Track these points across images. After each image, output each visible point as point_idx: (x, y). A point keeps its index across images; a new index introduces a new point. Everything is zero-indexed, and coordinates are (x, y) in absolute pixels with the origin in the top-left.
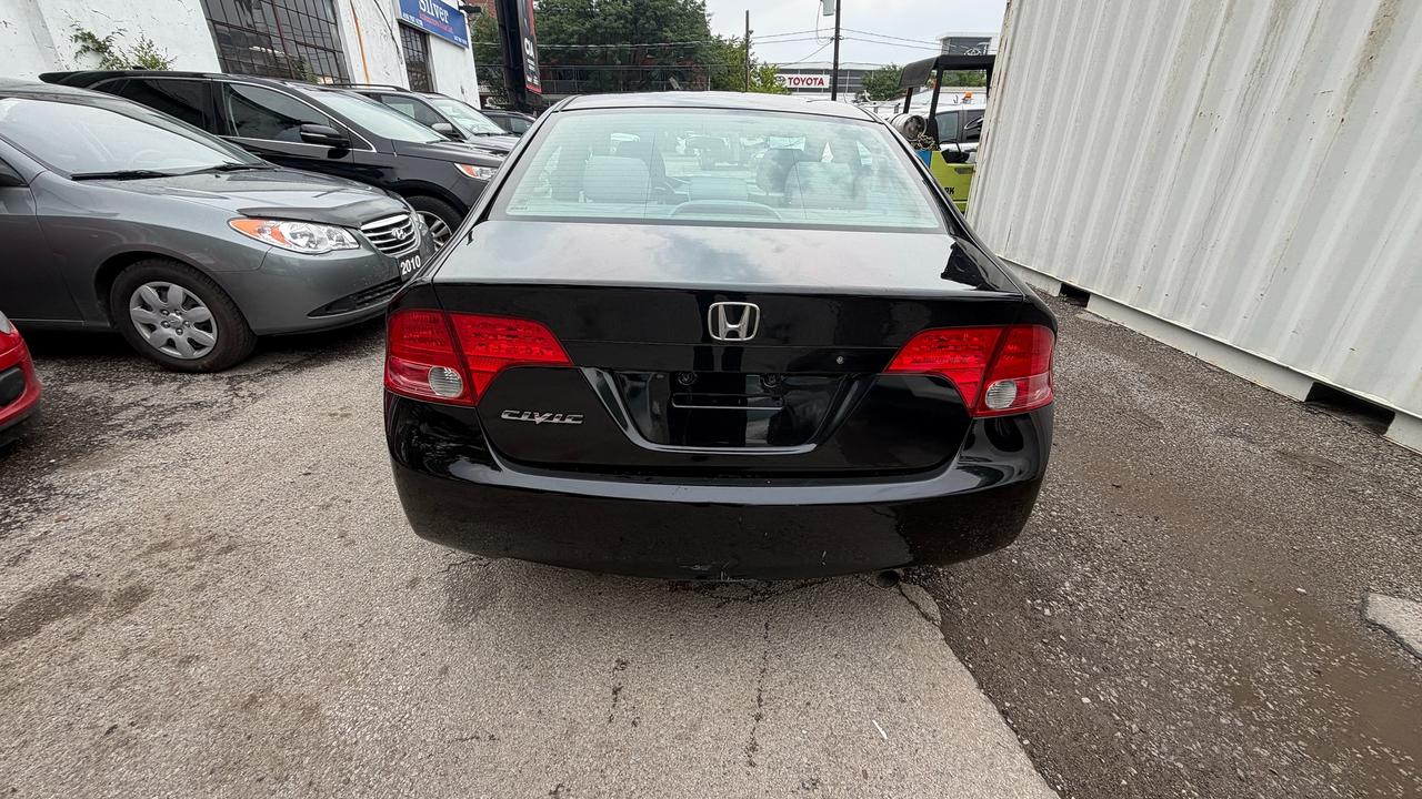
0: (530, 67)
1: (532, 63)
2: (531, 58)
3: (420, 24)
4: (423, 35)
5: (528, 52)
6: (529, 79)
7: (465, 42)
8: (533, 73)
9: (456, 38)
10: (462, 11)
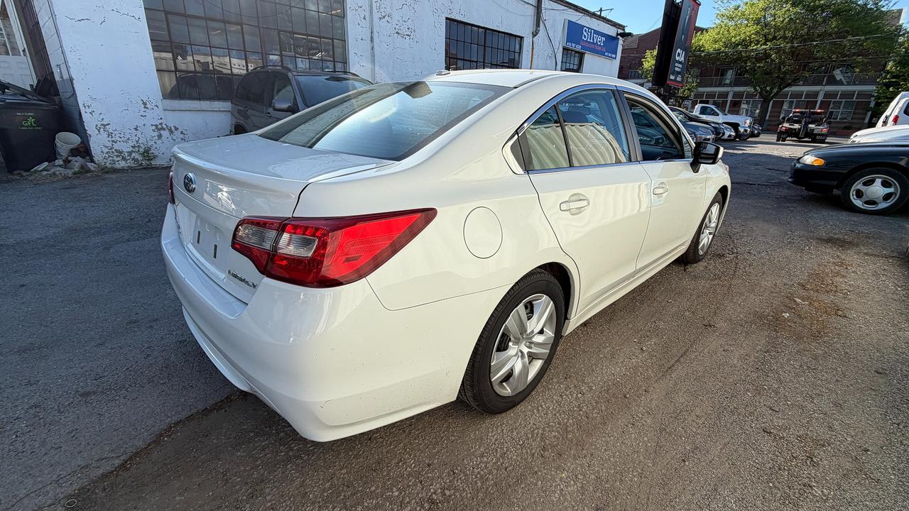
0: (676, 69)
1: (680, 66)
2: (680, 63)
3: (579, 48)
4: (581, 55)
5: (677, 58)
6: (672, 77)
7: (613, 56)
8: (678, 73)
9: (606, 54)
10: (619, 37)
